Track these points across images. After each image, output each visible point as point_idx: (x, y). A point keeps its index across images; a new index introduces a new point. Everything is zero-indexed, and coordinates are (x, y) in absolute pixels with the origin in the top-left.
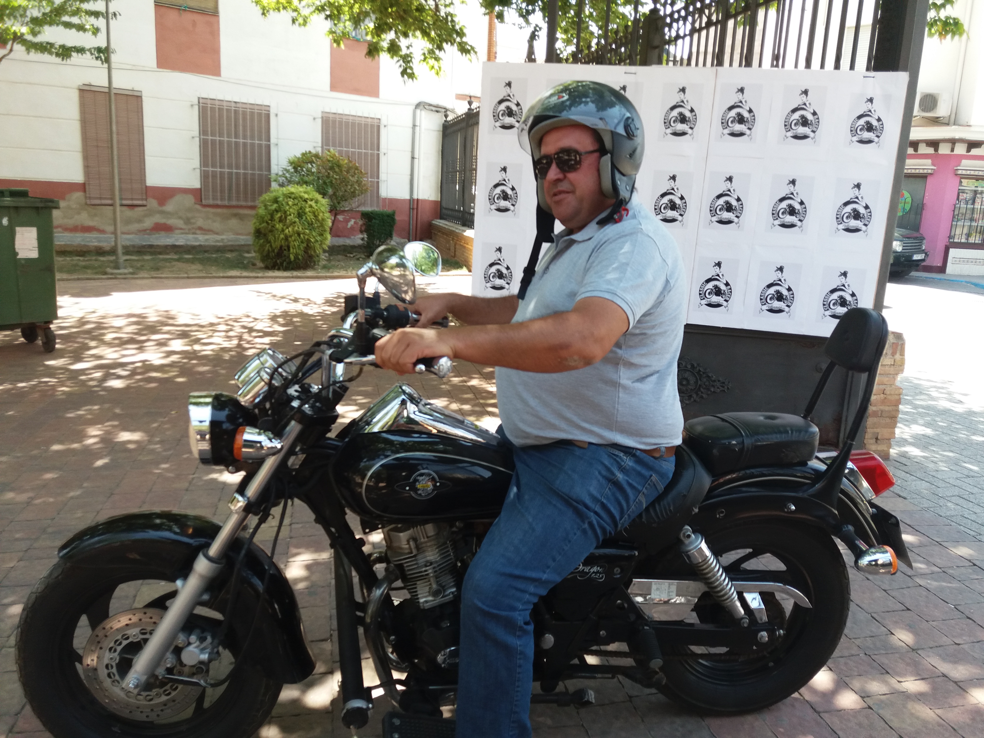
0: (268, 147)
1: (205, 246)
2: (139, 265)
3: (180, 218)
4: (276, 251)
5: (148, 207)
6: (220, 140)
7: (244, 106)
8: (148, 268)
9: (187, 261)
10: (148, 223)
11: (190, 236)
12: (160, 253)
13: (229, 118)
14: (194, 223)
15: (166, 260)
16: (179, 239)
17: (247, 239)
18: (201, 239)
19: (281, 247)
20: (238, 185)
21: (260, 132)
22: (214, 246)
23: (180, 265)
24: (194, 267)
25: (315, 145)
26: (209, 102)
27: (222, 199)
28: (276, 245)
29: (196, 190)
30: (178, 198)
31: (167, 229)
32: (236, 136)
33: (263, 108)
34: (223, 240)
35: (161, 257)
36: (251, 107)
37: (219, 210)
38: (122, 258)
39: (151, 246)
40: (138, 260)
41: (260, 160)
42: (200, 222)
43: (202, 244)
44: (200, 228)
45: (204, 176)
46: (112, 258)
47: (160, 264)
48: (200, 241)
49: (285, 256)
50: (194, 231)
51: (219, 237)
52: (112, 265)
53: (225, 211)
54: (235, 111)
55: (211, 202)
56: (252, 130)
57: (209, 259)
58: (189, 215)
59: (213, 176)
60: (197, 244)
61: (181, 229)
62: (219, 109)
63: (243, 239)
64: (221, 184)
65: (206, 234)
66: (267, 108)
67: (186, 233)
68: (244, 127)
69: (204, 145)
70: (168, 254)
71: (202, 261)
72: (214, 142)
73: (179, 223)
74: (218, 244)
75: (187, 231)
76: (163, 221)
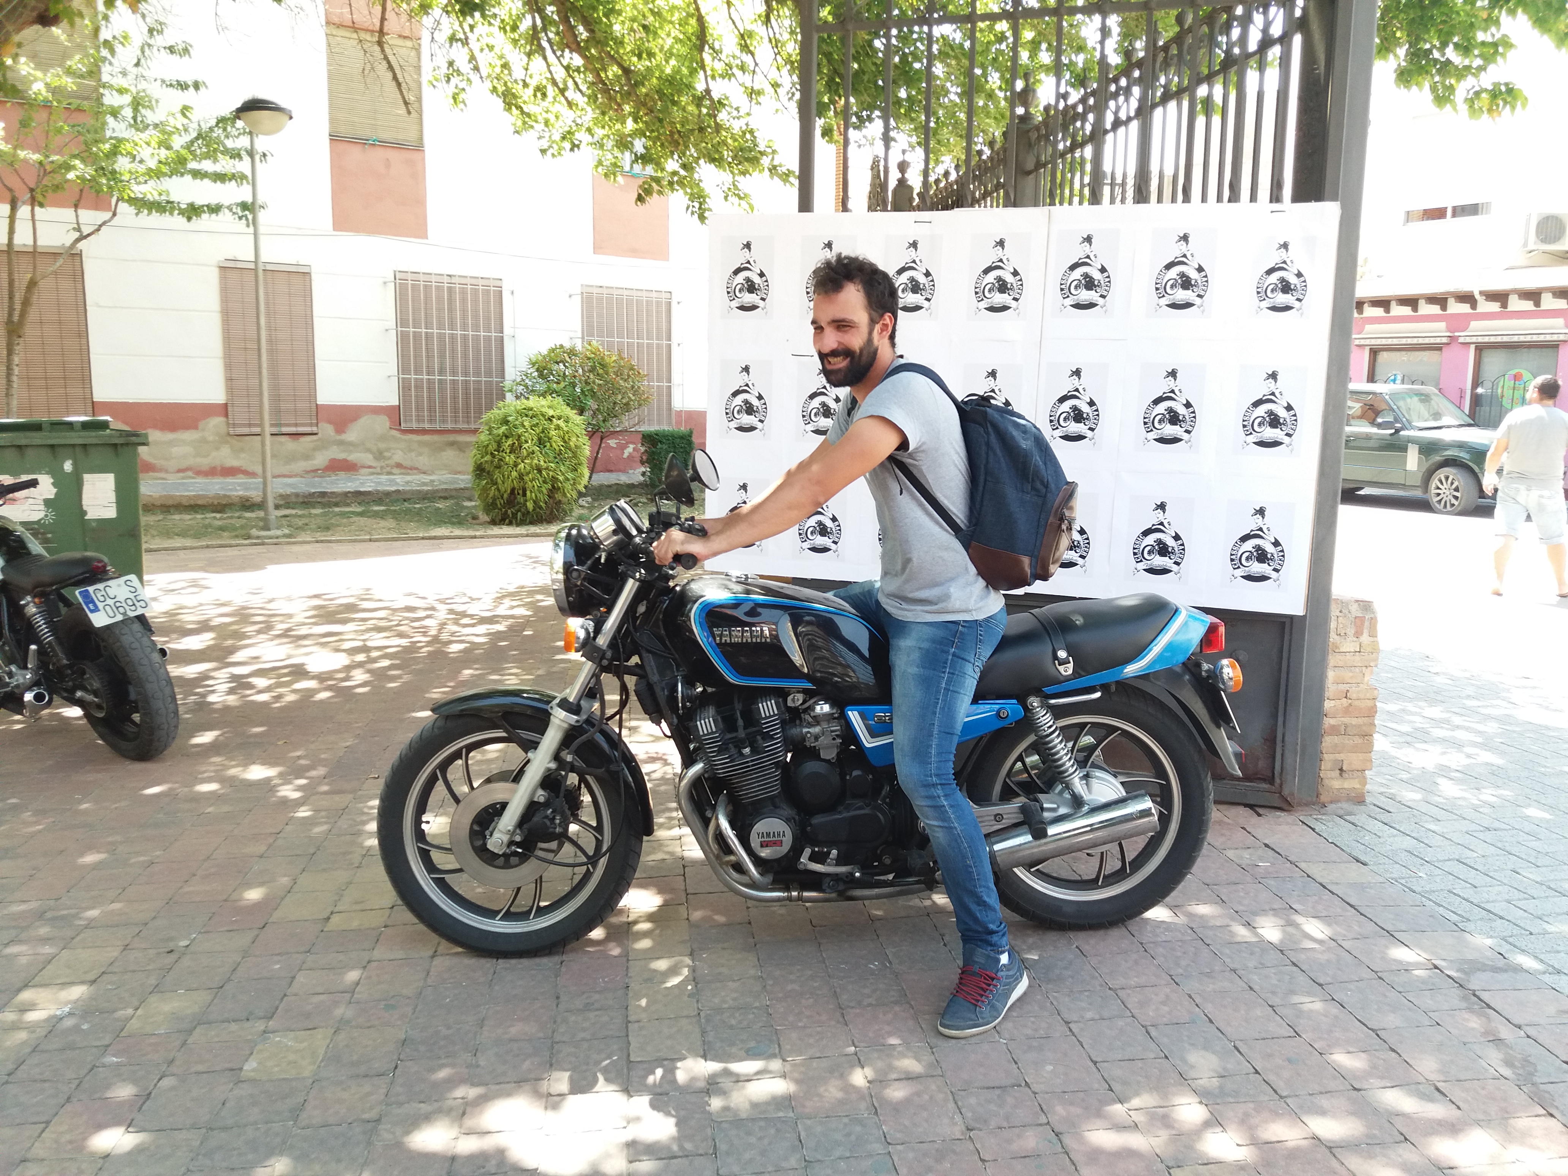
0: (501, 341)
1: (405, 492)
2: (300, 523)
3: (369, 450)
4: (505, 496)
5: (320, 435)
6: (426, 333)
7: (463, 281)
8: (314, 526)
9: (376, 515)
10: (321, 460)
11: (384, 478)
12: (337, 505)
13: (440, 299)
14: (389, 458)
15: (343, 515)
16: (366, 483)
17: (465, 479)
18: (400, 482)
19: (513, 490)
20: (455, 398)
21: (487, 318)
22: (419, 492)
23: (362, 521)
24: (383, 523)
25: (572, 335)
26: (410, 277)
27: (431, 421)
28: (506, 487)
29: (393, 407)
30: (364, 421)
31: (349, 467)
32: (452, 327)
33: (492, 283)
34: (432, 481)
35: (337, 509)
36: (474, 281)
37: (427, 438)
38: (274, 514)
39: (323, 494)
40: (300, 516)
41: (488, 361)
42: (398, 457)
43: (401, 488)
44: (399, 465)
45: (404, 387)
46: (261, 514)
47: (333, 521)
48: (397, 484)
49: (519, 503)
50: (388, 469)
51: (427, 478)
52: (261, 524)
53: (436, 438)
54: (450, 289)
55: (415, 426)
56: (476, 317)
57: (408, 512)
58: (382, 446)
59: (416, 387)
60: (393, 489)
61: (370, 467)
62: (425, 286)
63: (462, 480)
64: (429, 397)
65: (408, 474)
66: (498, 283)
67: (378, 474)
68: (464, 311)
69: (403, 340)
70: (348, 505)
71: (396, 516)
72: (417, 336)
73: (366, 458)
74: (425, 488)
75: (378, 470)
76: (342, 456)
